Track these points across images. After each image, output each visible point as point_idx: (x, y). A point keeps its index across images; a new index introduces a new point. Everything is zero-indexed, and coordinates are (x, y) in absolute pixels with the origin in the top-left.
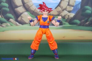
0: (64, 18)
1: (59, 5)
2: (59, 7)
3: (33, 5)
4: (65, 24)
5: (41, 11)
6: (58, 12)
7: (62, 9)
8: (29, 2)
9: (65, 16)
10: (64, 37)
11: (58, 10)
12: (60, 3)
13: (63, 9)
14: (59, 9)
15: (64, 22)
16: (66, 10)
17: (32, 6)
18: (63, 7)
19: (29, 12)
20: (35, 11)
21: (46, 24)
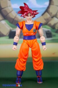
0: (53, 27)
1: (47, 10)
2: (47, 13)
3: (12, 10)
4: (55, 36)
5: (23, 15)
6: (45, 19)
7: (50, 15)
8: (8, 7)
9: (55, 25)
10: (54, 54)
11: (46, 18)
12: (48, 7)
13: (52, 16)
14: (47, 15)
15: (53, 33)
16: (57, 17)
17: (11, 12)
18: (51, 13)
19: (7, 21)
20: (15, 19)
21: (32, 34)
